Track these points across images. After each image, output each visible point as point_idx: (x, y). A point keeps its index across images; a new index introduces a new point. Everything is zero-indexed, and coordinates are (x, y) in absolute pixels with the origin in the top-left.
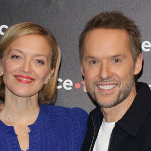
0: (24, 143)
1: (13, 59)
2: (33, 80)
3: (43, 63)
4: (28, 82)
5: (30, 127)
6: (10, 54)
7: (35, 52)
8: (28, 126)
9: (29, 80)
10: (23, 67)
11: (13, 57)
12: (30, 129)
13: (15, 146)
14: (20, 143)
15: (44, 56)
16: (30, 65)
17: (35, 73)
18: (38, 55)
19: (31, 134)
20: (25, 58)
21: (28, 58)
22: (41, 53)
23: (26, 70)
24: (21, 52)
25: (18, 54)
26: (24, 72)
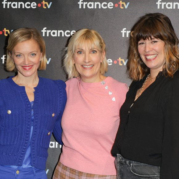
3: (35, 55)
8: (34, 88)
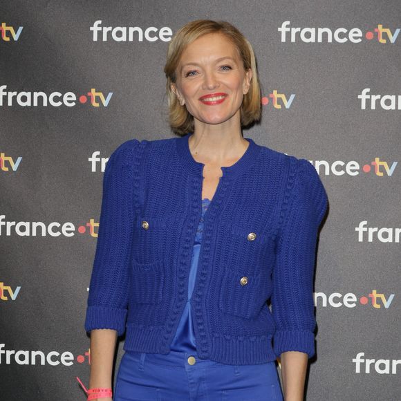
0: (209, 191)
1: (189, 78)
2: (225, 95)
3: (230, 68)
4: (220, 102)
5: (224, 169)
6: (183, 72)
7: (214, 58)
8: (222, 168)
9: (220, 98)
10: (206, 83)
11: (188, 74)
12: (223, 172)
13: (196, 191)
14: (203, 188)
15: (229, 58)
16: (214, 77)
17: (225, 85)
18: (219, 61)
19: (222, 180)
20: (204, 71)
21: (209, 69)
22: (222, 57)
23: (211, 86)
24: (195, 64)
25: (193, 68)
26: (209, 89)
